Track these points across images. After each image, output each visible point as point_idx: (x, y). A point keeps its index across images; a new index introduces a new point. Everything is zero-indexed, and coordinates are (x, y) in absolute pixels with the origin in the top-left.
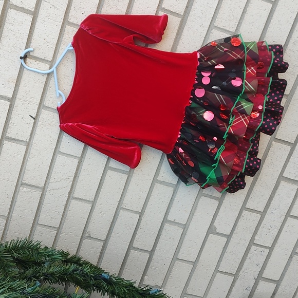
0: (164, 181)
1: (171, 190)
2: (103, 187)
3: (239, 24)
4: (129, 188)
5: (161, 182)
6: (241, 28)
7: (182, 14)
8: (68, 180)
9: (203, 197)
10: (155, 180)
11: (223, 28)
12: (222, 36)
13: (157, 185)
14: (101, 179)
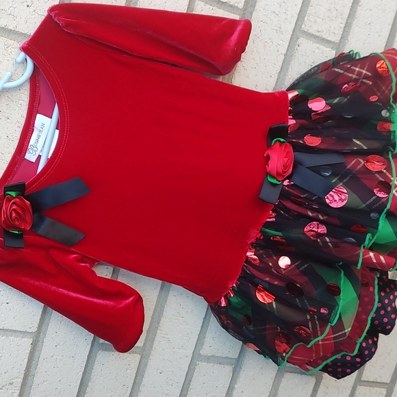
0: (213, 356)
1: (227, 370)
2: (88, 390)
3: (348, 26)
4: (145, 381)
5: (208, 359)
6: (351, 34)
7: (241, 6)
8: (10, 387)
9: (287, 375)
10: (196, 357)
11: (317, 34)
12: (317, 51)
13: (202, 366)
14: (84, 373)
